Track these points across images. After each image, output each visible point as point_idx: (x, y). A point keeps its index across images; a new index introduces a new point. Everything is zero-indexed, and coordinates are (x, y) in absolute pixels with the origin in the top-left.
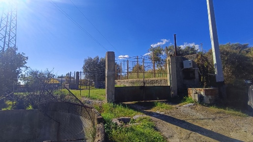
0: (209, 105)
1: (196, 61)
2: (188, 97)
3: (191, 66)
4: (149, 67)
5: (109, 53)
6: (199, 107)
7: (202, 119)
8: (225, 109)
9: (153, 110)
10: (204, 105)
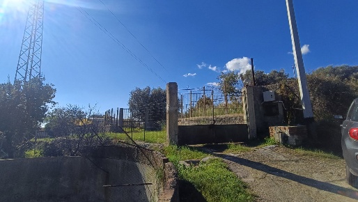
0: (294, 147)
1: (278, 92)
2: (269, 137)
3: (273, 99)
4: (220, 100)
5: (170, 84)
6: (282, 149)
7: (284, 161)
8: (313, 151)
9: (225, 153)
10: (288, 147)
